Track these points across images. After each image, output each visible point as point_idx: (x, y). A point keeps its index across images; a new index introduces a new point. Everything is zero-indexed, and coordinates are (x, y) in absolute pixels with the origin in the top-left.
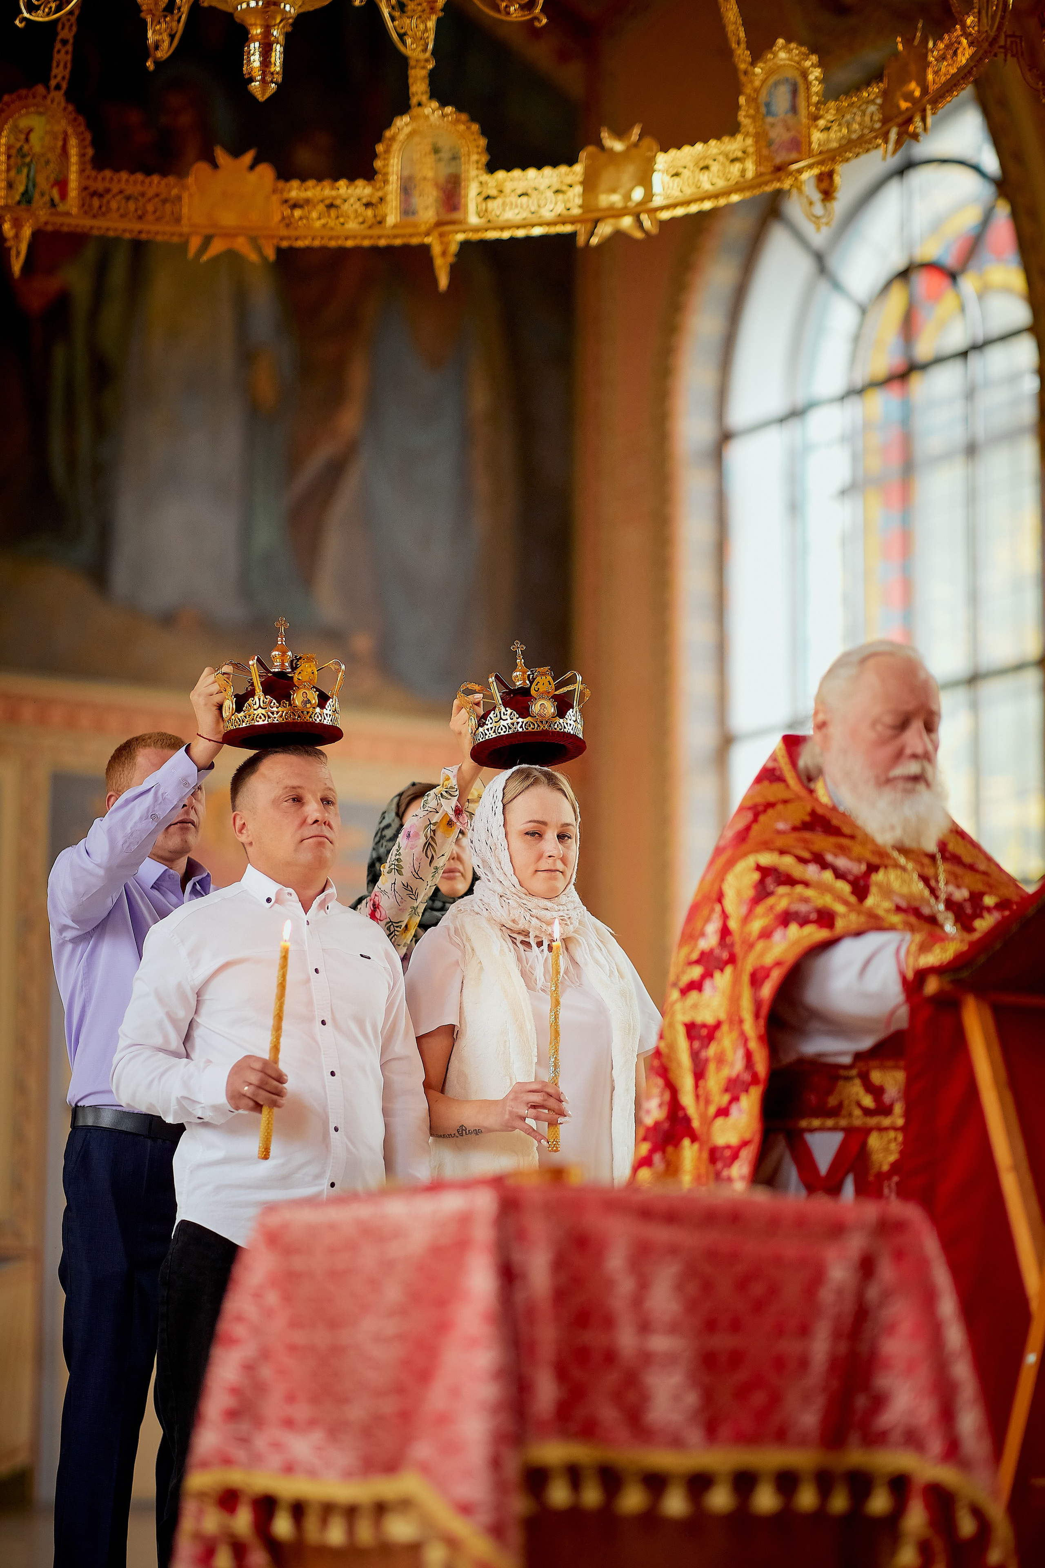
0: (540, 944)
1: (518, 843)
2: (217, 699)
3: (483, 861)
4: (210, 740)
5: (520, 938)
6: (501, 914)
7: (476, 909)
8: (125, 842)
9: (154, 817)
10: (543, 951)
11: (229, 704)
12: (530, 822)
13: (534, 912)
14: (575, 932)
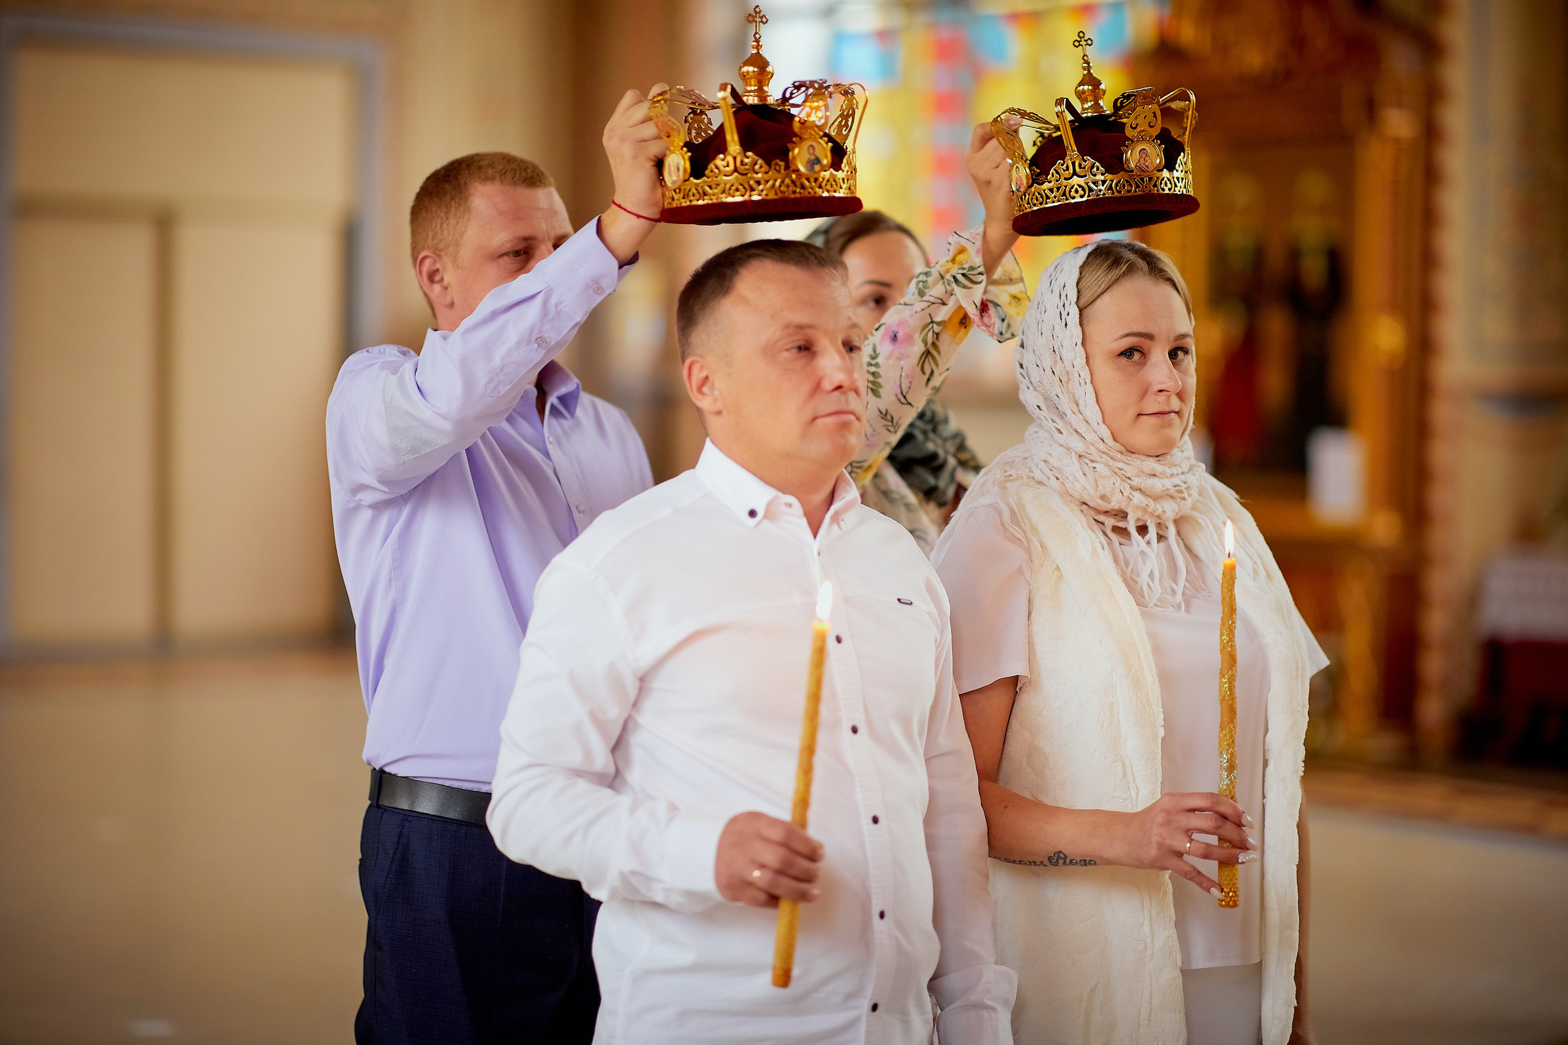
0: (1143, 530)
1: (1107, 372)
2: (654, 149)
3: (1047, 399)
4: (639, 216)
5: (1110, 522)
6: (1083, 486)
7: (1038, 475)
8: (491, 380)
9: (540, 341)
10: (1148, 543)
11: (677, 162)
12: (1127, 335)
13: (1136, 481)
14: (1193, 508)
